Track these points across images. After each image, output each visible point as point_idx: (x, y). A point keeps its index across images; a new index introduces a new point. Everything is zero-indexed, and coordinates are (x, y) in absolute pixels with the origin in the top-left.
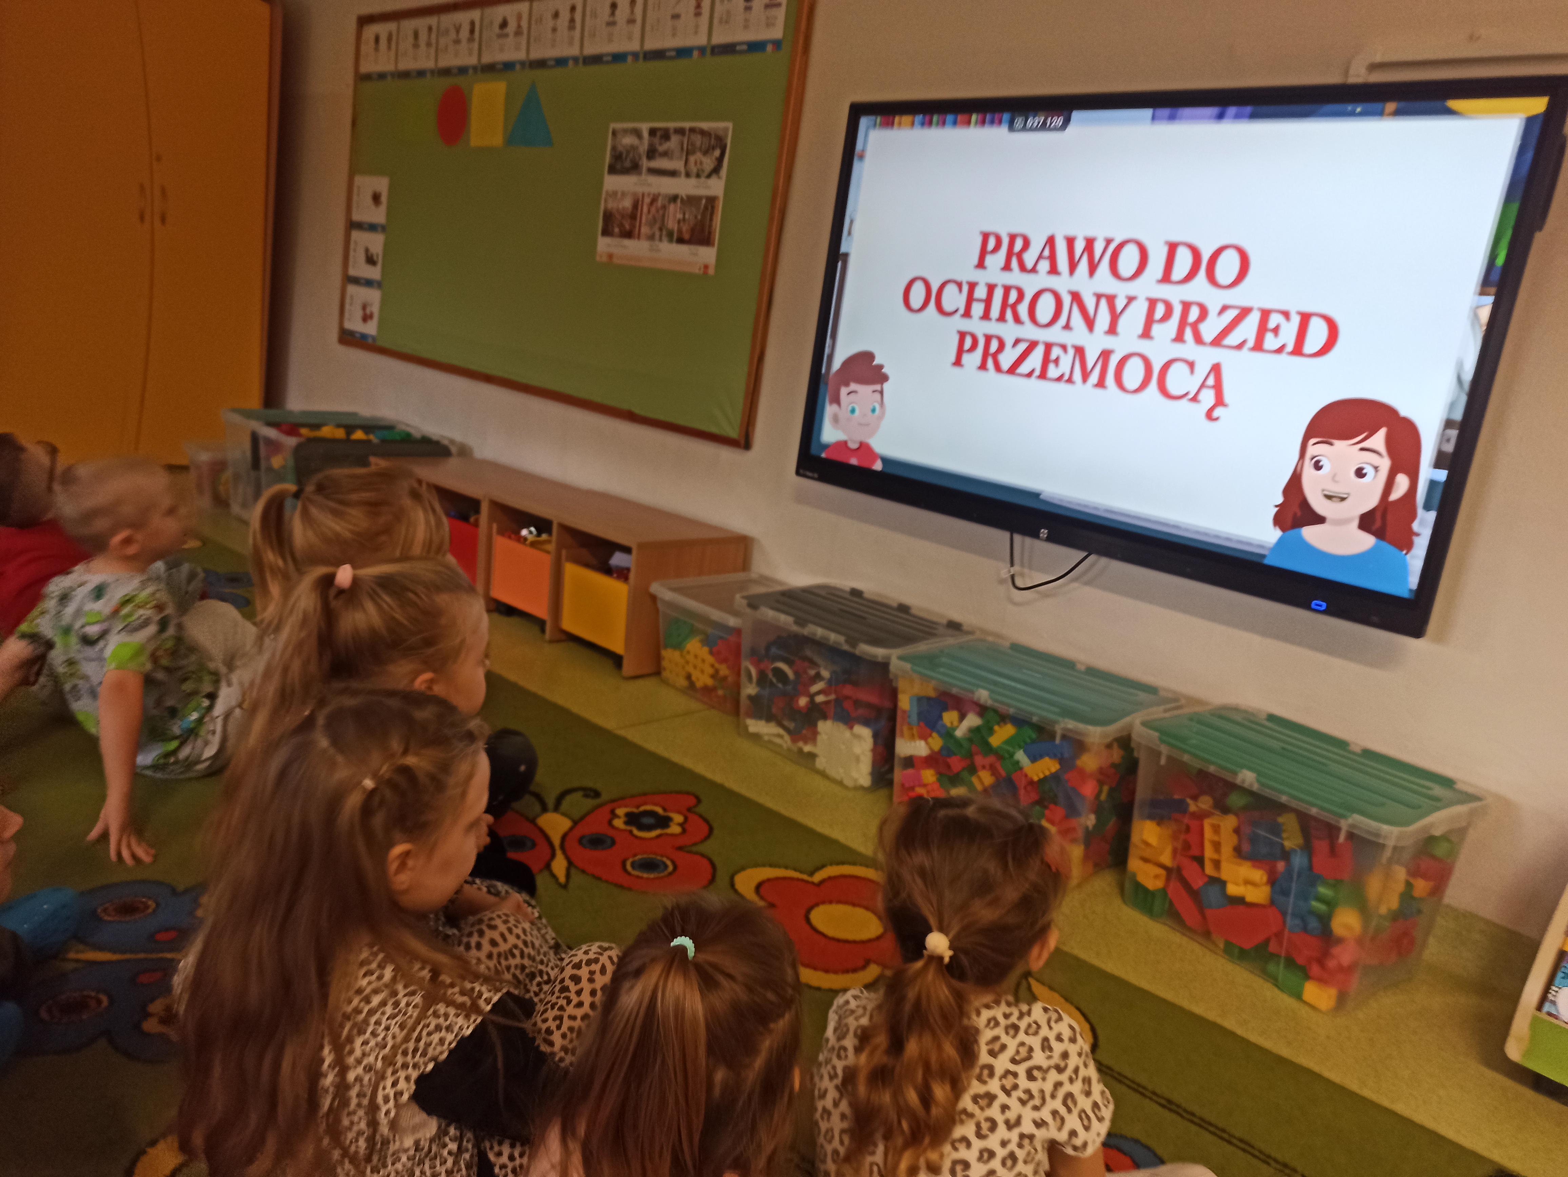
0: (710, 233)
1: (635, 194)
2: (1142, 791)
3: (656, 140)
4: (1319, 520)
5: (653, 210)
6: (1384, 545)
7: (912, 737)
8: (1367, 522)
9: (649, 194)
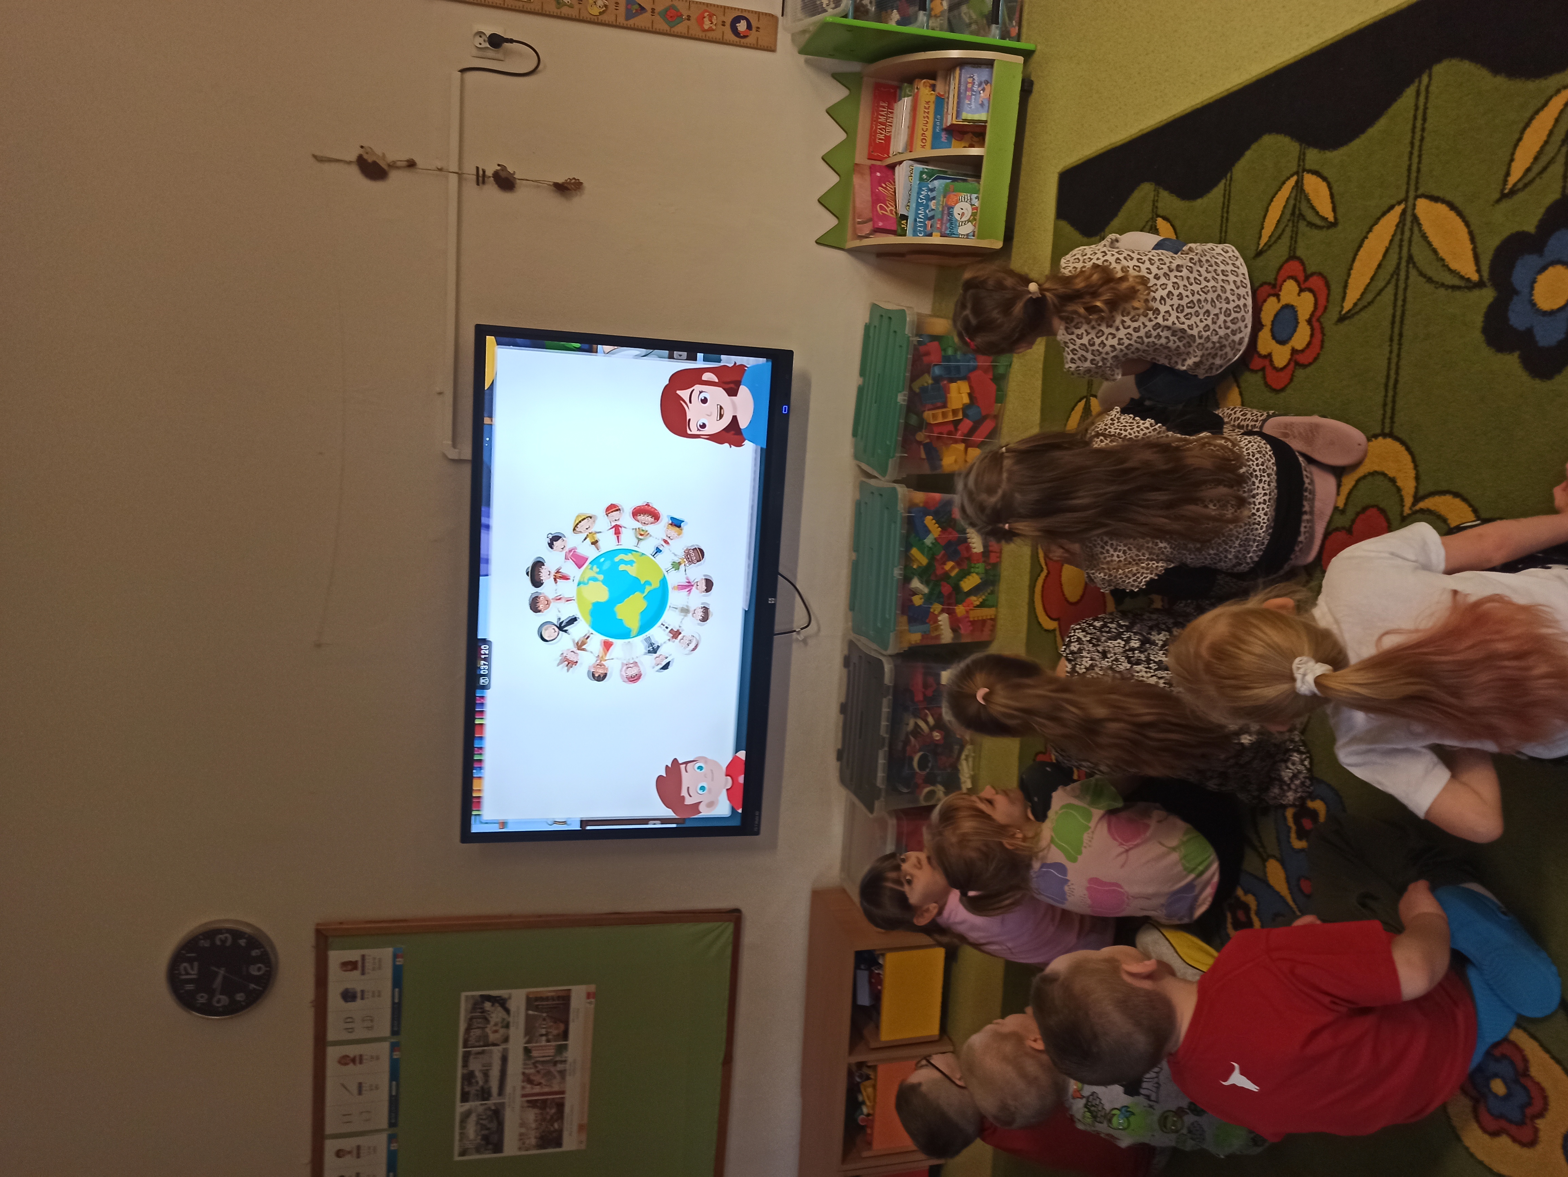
0: (558, 998)
1: (522, 1107)
3: (473, 1090)
4: (735, 418)
5: (537, 1078)
6: (744, 380)
7: (937, 628)
8: (732, 392)
9: (523, 1088)
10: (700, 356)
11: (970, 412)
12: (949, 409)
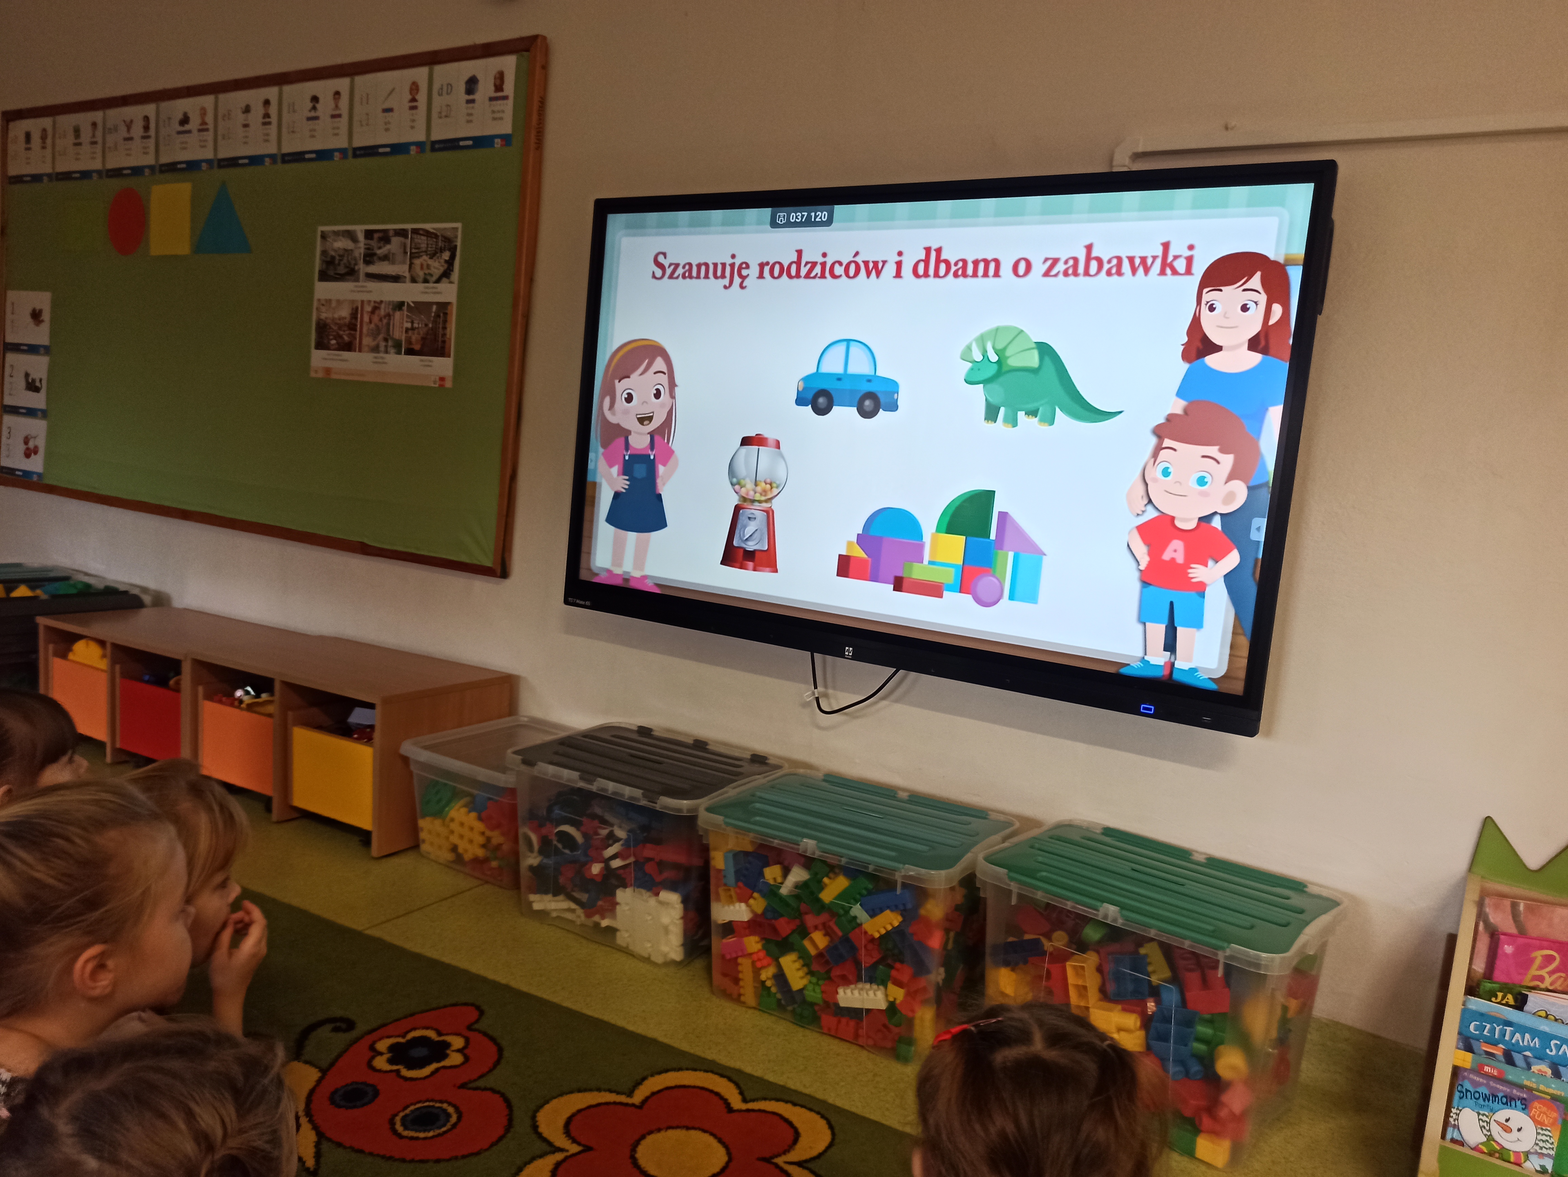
0: (444, 342)
1: (353, 302)
2: (993, 936)
3: (374, 243)
5: (376, 319)
7: (730, 901)
9: (369, 302)
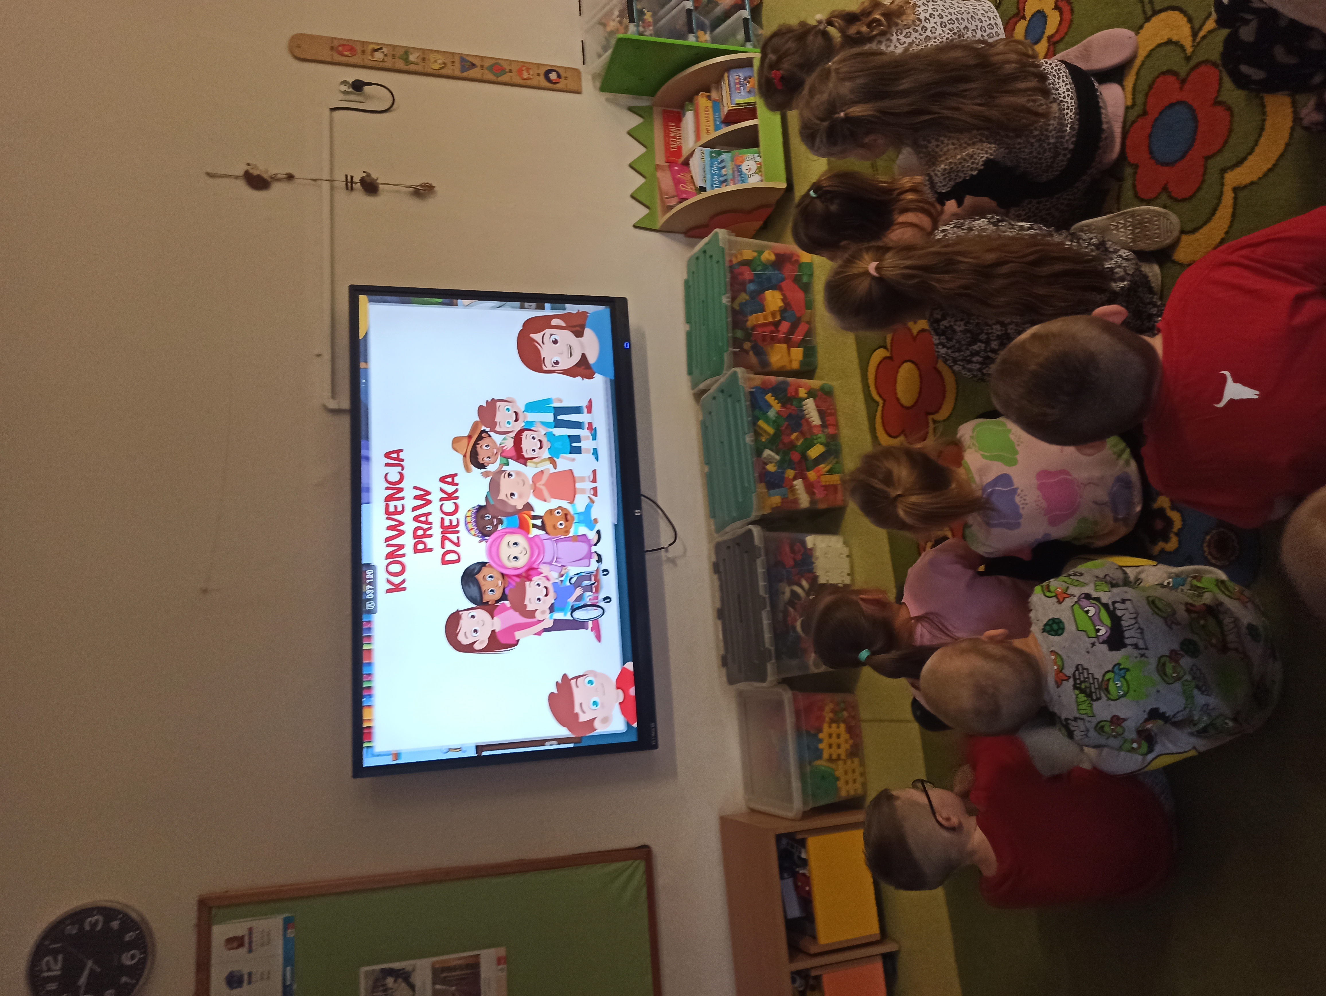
0: (467, 966)
4: (584, 356)
6: (587, 323)
7: (796, 495)
8: (579, 334)
10: (547, 305)
11: (786, 315)
12: (768, 311)
